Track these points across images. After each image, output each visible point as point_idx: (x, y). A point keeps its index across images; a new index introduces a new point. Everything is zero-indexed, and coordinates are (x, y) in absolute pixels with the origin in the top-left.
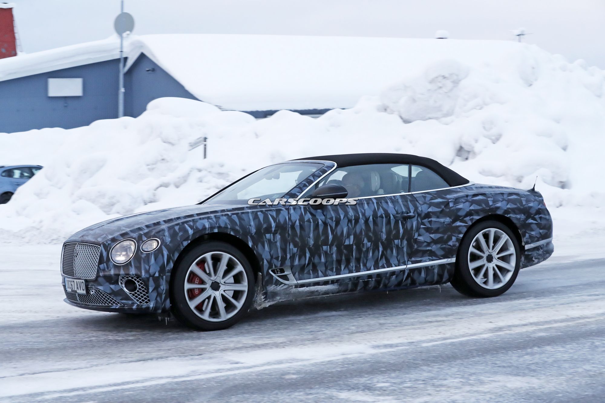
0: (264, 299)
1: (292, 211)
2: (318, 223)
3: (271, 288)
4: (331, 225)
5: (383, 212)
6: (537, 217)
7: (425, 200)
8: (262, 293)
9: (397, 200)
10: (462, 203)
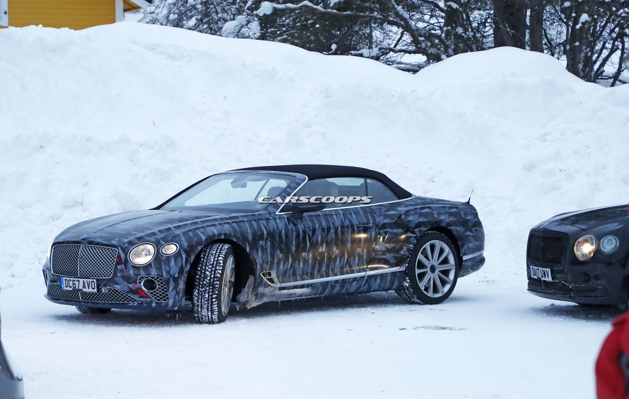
0: (255, 300)
1: (278, 221)
2: (299, 231)
3: (261, 290)
4: (309, 233)
5: (349, 223)
6: (473, 229)
7: (381, 212)
8: (254, 293)
9: (359, 211)
10: (412, 216)
